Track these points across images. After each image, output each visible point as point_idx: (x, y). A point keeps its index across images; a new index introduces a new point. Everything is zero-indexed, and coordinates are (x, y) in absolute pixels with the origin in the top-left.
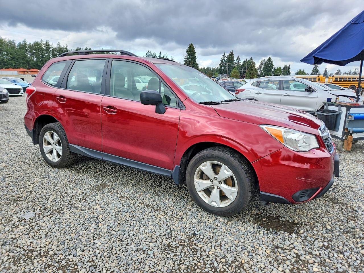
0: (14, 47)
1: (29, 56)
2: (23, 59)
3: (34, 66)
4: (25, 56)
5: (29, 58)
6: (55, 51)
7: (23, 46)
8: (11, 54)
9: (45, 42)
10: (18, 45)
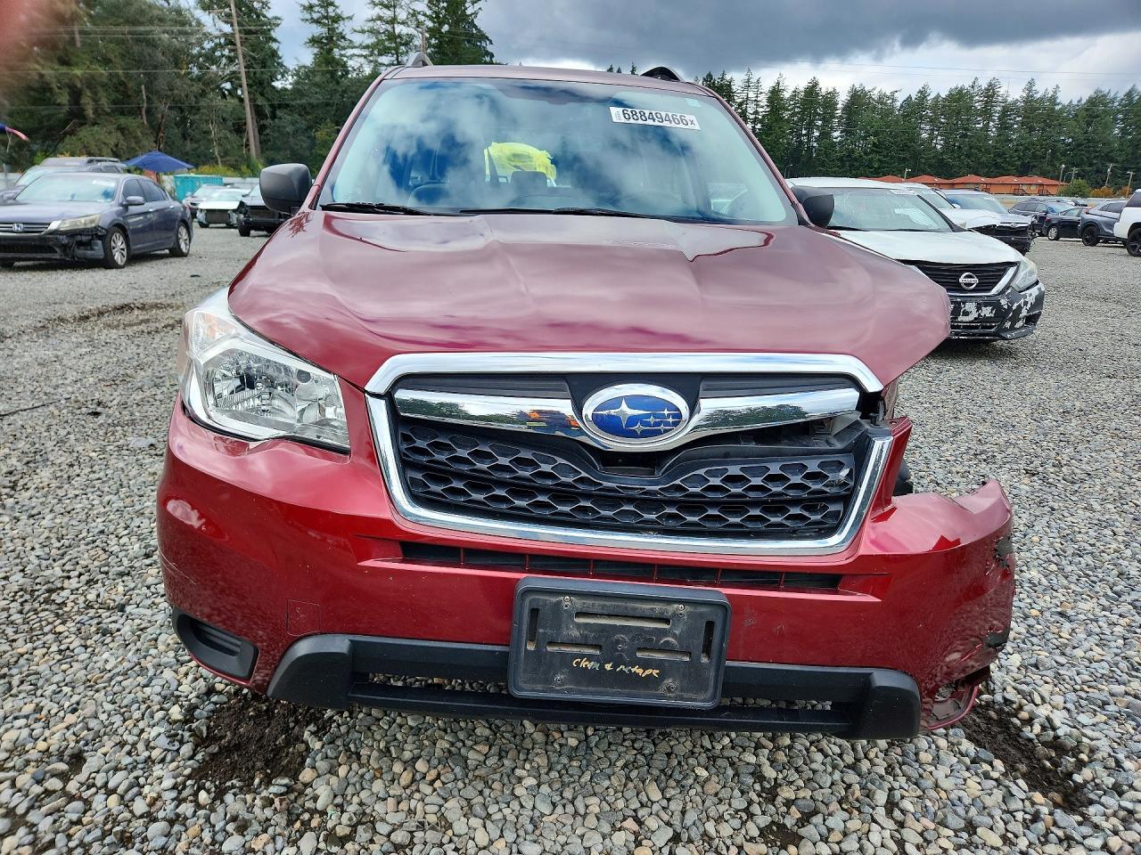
0: (890, 111)
1: (925, 135)
2: (905, 148)
3: (930, 166)
4: (914, 137)
5: (924, 141)
6: (1012, 110)
7: (915, 107)
8: (876, 134)
9: (984, 86)
10: (902, 106)
